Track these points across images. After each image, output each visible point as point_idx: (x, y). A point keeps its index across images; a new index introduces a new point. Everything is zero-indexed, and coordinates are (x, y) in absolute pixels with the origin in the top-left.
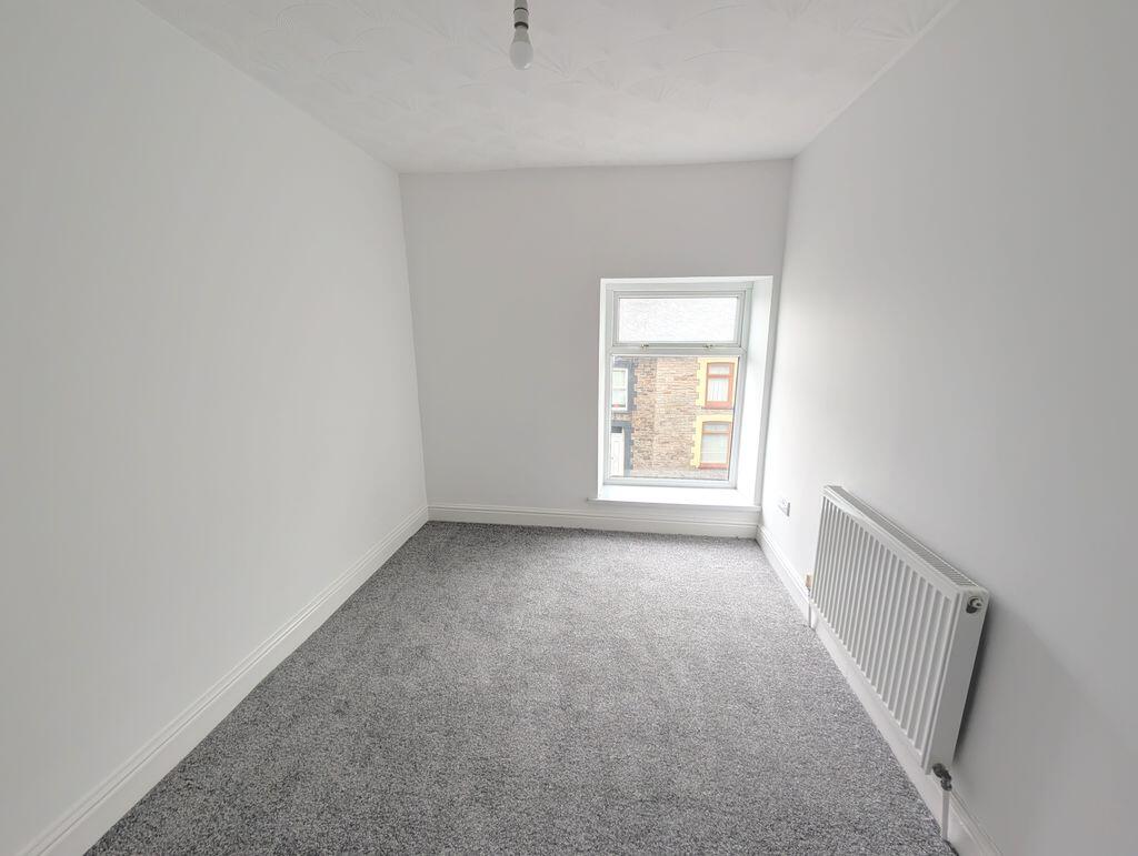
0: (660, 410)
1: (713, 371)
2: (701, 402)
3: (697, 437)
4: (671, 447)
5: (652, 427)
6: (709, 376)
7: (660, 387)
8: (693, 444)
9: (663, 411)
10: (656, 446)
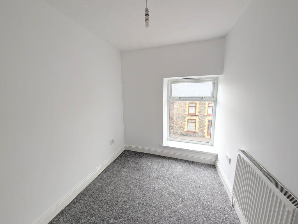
0: (175, 115)
1: (190, 105)
2: (187, 113)
3: (186, 123)
4: (179, 126)
5: (173, 120)
6: (189, 106)
7: (176, 109)
8: (185, 125)
9: (176, 115)
10: (174, 125)
